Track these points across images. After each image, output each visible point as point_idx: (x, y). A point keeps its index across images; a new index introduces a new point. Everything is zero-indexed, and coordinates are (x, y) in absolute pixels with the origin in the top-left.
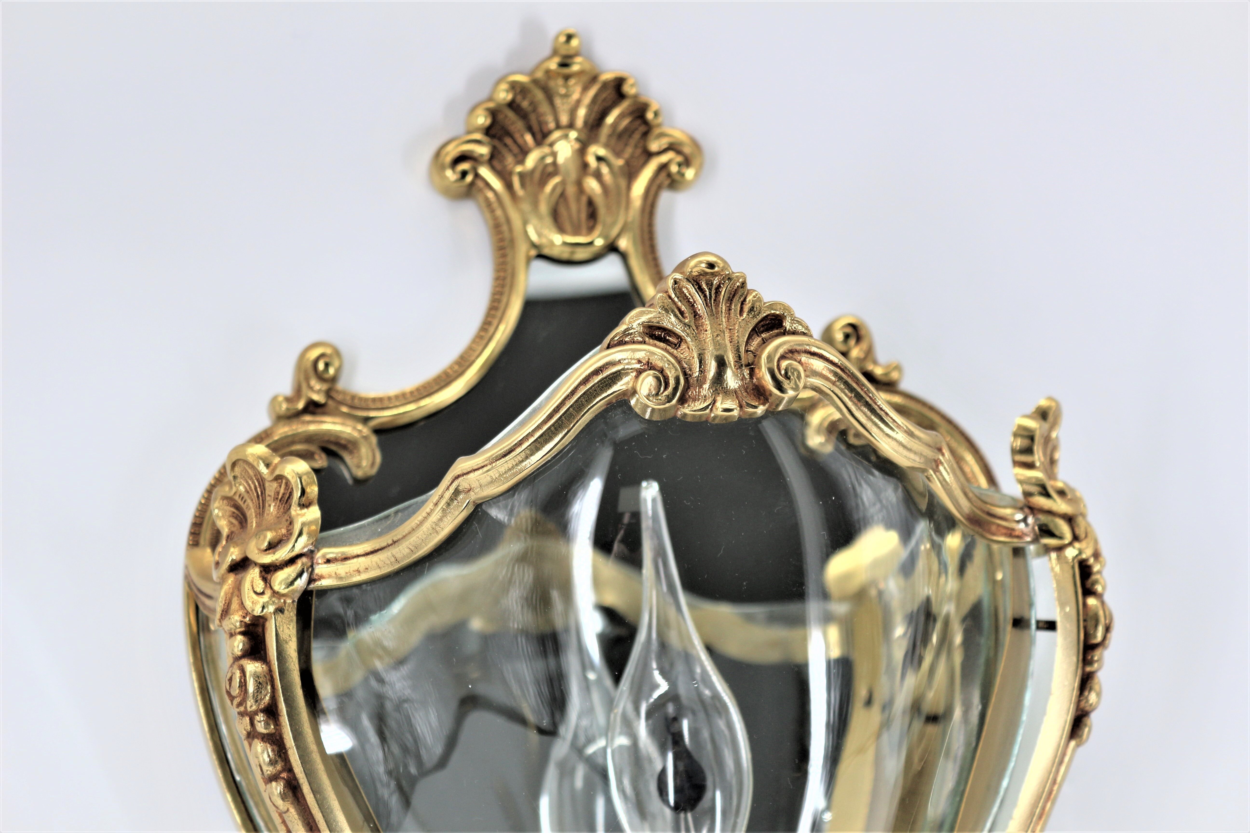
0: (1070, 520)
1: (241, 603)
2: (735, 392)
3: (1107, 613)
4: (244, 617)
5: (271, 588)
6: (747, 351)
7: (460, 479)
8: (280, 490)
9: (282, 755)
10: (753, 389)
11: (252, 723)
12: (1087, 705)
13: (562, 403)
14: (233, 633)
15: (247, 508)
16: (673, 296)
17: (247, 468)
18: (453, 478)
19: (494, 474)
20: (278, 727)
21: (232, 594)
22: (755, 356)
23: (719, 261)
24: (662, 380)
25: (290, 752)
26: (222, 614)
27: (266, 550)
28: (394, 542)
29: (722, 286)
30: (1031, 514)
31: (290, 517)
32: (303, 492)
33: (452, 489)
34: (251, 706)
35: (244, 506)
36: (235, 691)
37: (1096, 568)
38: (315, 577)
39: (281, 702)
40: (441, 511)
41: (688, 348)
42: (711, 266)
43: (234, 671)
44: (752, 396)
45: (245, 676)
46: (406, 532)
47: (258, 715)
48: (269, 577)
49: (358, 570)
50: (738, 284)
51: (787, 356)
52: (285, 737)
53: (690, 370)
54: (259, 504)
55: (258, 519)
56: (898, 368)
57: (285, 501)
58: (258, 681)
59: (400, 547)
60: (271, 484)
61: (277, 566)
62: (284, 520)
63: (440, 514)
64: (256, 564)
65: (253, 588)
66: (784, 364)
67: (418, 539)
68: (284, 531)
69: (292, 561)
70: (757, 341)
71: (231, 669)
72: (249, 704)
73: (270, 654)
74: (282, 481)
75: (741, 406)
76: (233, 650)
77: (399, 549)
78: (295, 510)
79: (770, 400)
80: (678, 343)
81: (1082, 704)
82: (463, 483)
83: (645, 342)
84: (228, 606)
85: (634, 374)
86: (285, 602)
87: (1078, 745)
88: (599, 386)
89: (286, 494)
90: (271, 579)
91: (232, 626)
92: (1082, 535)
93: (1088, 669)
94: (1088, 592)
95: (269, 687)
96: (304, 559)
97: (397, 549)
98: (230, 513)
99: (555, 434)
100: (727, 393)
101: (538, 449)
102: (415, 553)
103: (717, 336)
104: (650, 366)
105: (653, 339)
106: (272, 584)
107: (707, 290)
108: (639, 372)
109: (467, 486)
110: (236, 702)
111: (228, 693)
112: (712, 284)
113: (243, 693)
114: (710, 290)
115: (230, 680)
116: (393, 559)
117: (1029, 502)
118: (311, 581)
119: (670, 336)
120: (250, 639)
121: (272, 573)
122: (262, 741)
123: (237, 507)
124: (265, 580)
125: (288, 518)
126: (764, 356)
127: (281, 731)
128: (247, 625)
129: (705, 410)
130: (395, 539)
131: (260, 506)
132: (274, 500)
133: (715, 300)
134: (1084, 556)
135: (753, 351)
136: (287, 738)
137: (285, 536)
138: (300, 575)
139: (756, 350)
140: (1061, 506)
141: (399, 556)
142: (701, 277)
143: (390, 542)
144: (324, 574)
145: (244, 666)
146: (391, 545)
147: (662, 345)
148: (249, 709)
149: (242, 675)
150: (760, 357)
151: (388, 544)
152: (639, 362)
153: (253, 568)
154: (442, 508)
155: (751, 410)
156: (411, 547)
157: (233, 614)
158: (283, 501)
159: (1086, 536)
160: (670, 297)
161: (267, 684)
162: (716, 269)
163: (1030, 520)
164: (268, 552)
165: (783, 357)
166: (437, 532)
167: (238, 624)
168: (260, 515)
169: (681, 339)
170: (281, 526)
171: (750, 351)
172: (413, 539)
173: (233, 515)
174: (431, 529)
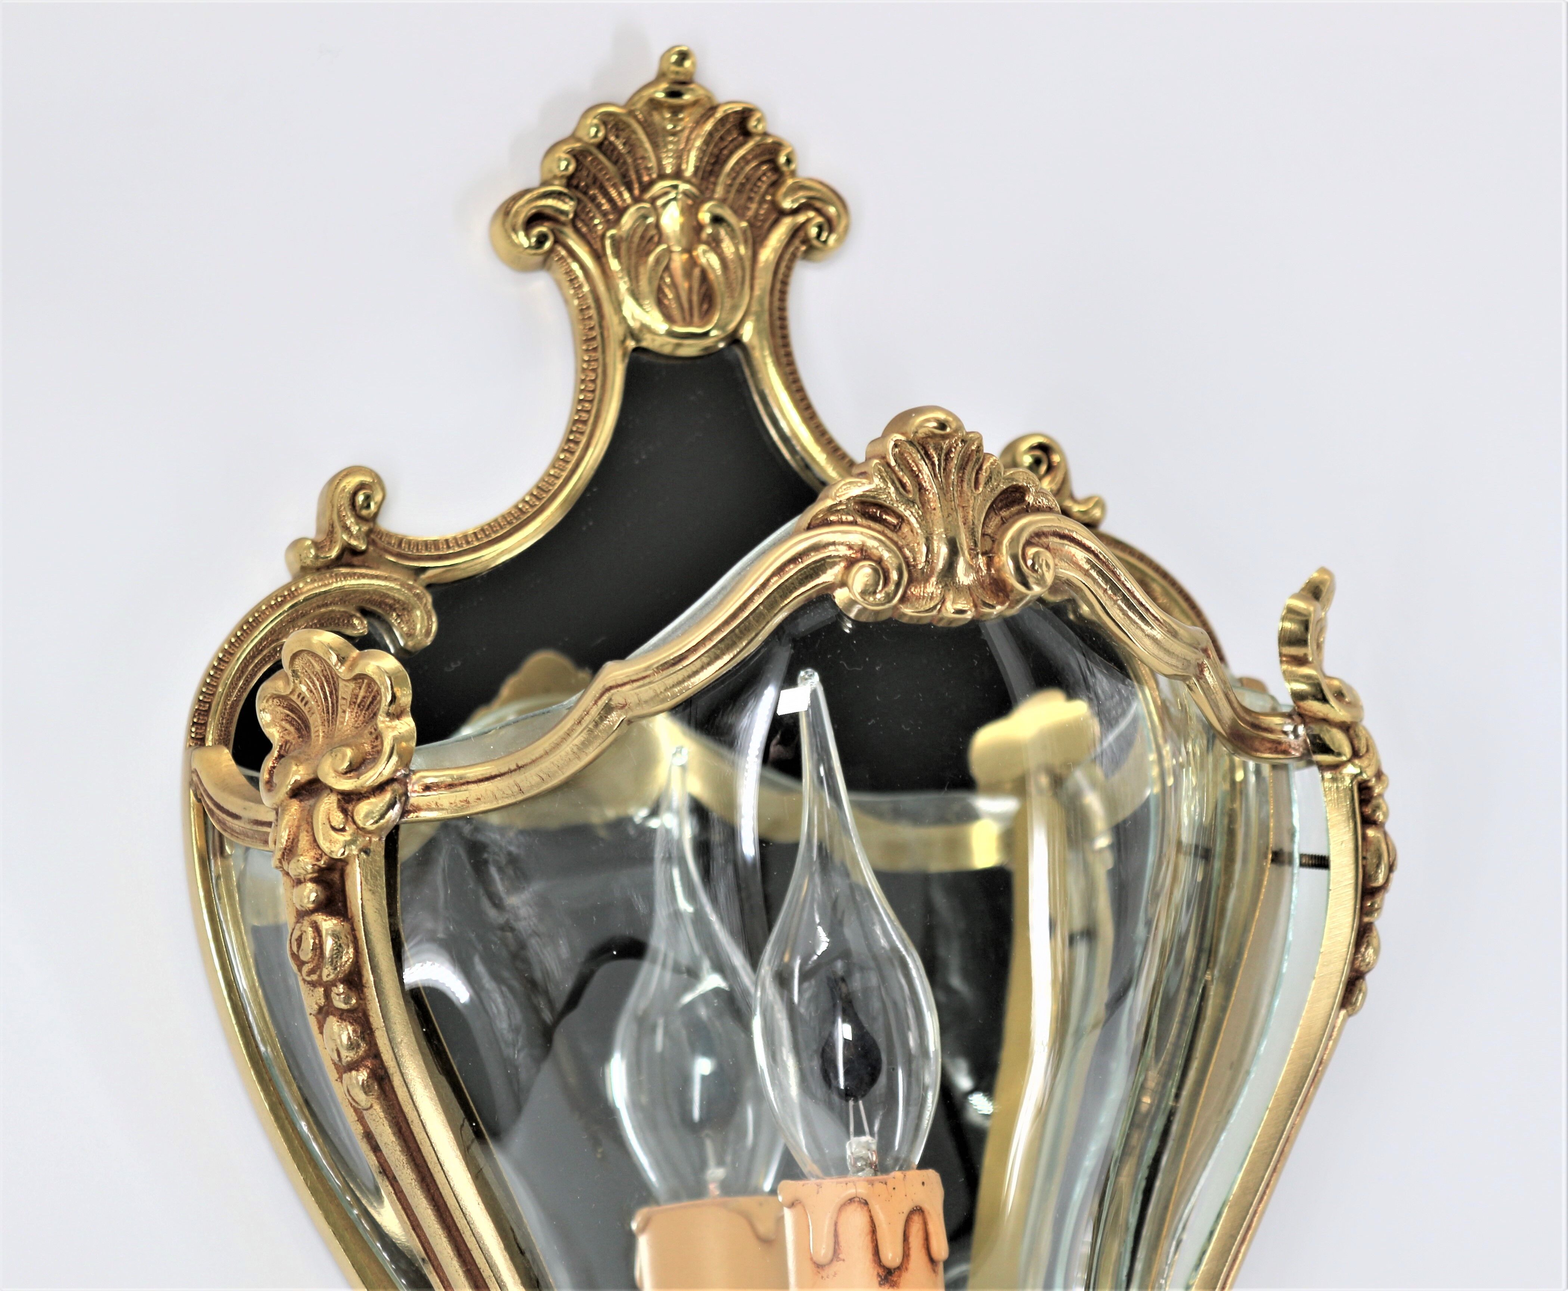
0: (1346, 728)
1: (312, 839)
2: (969, 587)
3: (1390, 848)
4: (318, 860)
5: (354, 823)
6: (983, 535)
7: (612, 691)
8: (359, 692)
9: (366, 1036)
10: (990, 584)
11: (327, 995)
12: (1362, 964)
13: (750, 599)
14: (303, 880)
15: (309, 712)
16: (893, 463)
17: (313, 662)
18: (604, 689)
19: (658, 687)
20: (361, 1002)
21: (298, 827)
22: (993, 541)
23: (950, 419)
24: (881, 571)
25: (378, 1034)
26: (283, 853)
27: (346, 773)
28: (519, 768)
29: (953, 450)
30: (1301, 723)
31: (375, 730)
32: (394, 697)
33: (601, 703)
34: (328, 974)
35: (305, 710)
36: (306, 954)
37: (1377, 791)
38: (409, 808)
39: (367, 970)
40: (585, 731)
41: (912, 531)
42: (942, 425)
43: (304, 928)
44: (989, 592)
45: (320, 936)
46: (537, 756)
47: (336, 986)
48: (350, 808)
49: (466, 801)
50: (973, 448)
51: (1033, 541)
52: (371, 1014)
53: (915, 560)
54: (327, 707)
55: (327, 727)
56: (1100, 504)
57: (366, 706)
58: (339, 942)
59: (526, 774)
60: (347, 684)
61: (361, 794)
62: (366, 732)
63: (584, 735)
64: (332, 790)
65: (330, 822)
66: (1031, 551)
67: (552, 765)
68: (367, 747)
69: (380, 788)
70: (995, 521)
71: (299, 925)
72: (325, 972)
73: (353, 909)
74: (363, 681)
75: (975, 606)
76: (301, 901)
77: (526, 777)
78: (382, 721)
79: (1010, 598)
80: (898, 524)
81: (1357, 963)
82: (618, 697)
83: (856, 522)
84: (292, 843)
85: (842, 564)
86: (370, 840)
87: (1349, 1015)
88: (797, 578)
89: (368, 697)
90: (353, 810)
91: (302, 871)
92: (1363, 750)
93: (1366, 919)
94: (1368, 821)
95: (351, 950)
96: (396, 786)
97: (522, 777)
98: (283, 716)
99: (740, 639)
100: (959, 589)
101: (717, 658)
102: (547, 783)
103: (948, 516)
104: (864, 554)
105: (866, 518)
106: (356, 818)
107: (935, 456)
108: (851, 563)
109: (622, 702)
110: (305, 969)
111: (295, 956)
112: (942, 448)
113: (316, 958)
114: (939, 456)
115: (299, 940)
116: (516, 789)
117: (1299, 707)
118: (404, 813)
119: (888, 514)
120: (325, 888)
121: (354, 803)
122: (340, 1019)
123: (292, 709)
124: (344, 811)
125: (373, 731)
126: (1006, 541)
127: (366, 1006)
128: (321, 870)
129: (932, 611)
130: (520, 764)
131: (328, 709)
132: (350, 704)
133: (944, 469)
134: (1365, 776)
135: (992, 535)
136: (374, 1015)
137: (370, 754)
138: (391, 806)
139: (995, 533)
140: (1336, 711)
141: (524, 785)
142: (929, 439)
143: (513, 767)
144: (421, 804)
145: (319, 923)
146: (515, 770)
147: (877, 526)
148: (325, 979)
149: (316, 935)
150: (1001, 543)
151: (509, 769)
152: (850, 547)
153: (328, 794)
154: (587, 726)
155: (987, 610)
156: (541, 775)
157: (302, 855)
158: (364, 706)
159: (1368, 751)
160: (889, 465)
161: (349, 946)
162: (948, 430)
163: (1301, 730)
164: (349, 775)
165: (1029, 543)
166: (579, 758)
167: (309, 867)
168: (329, 722)
169: (903, 520)
170: (363, 741)
171: (987, 535)
172: (545, 765)
173: (287, 718)
174: (571, 753)
